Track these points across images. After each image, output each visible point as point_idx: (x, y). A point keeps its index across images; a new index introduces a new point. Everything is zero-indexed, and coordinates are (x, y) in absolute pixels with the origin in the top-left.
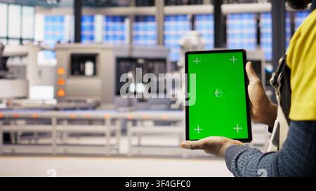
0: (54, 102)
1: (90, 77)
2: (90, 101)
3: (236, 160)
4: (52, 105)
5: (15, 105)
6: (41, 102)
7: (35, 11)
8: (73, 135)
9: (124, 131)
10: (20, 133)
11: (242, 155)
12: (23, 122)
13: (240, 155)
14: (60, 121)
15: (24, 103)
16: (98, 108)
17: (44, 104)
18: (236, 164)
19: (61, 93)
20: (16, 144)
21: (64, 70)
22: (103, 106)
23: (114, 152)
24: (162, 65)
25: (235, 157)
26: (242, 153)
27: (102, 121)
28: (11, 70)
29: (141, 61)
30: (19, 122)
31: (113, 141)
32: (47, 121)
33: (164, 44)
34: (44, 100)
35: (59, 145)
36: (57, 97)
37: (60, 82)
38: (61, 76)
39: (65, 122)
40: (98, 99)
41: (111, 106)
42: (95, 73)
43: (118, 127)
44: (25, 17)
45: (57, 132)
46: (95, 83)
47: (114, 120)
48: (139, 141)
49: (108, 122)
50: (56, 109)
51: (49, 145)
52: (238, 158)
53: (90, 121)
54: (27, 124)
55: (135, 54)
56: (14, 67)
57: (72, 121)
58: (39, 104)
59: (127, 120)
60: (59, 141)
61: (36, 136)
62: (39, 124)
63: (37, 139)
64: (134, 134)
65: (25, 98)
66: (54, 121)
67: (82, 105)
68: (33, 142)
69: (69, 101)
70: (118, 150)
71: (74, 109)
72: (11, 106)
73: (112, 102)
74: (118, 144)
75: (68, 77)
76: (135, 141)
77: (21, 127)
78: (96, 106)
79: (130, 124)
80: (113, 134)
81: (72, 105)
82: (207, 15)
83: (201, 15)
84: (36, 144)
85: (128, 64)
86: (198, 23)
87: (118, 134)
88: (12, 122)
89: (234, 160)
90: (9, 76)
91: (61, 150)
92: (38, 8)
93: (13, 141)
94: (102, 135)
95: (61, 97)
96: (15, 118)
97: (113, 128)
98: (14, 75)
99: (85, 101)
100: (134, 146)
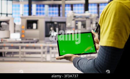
0: (20, 40)
1: (35, 29)
2: (35, 39)
3: (78, 63)
4: (19, 41)
5: (4, 41)
6: (15, 40)
7: (13, 2)
8: (28, 53)
9: (48, 52)
10: (6, 52)
11: (80, 61)
12: (8, 48)
13: (79, 61)
14: (22, 47)
15: (8, 40)
16: (38, 42)
17: (16, 40)
18: (78, 64)
19: (23, 36)
20: (5, 57)
21: (24, 27)
22: (40, 41)
23: (44, 60)
24: (64, 24)
25: (77, 62)
26: (80, 60)
27: (40, 48)
28: (3, 27)
29: (56, 23)
30: (6, 48)
31: (44, 56)
32: (17, 48)
33: (65, 16)
34: (16, 39)
35: (22, 57)
36: (21, 38)
37: (23, 31)
38: (23, 29)
39: (25, 48)
40: (38, 38)
41: (43, 41)
42: (37, 28)
43: (46, 50)
44: (8, 5)
45: (21, 52)
46: (37, 32)
47: (44, 47)
48: (55, 55)
49: (42, 48)
50: (21, 43)
51: (18, 57)
52: (78, 62)
53: (35, 48)
54: (9, 49)
55: (53, 20)
56: (4, 25)
57: (27, 48)
58: (14, 40)
59: (50, 47)
60: (22, 56)
61: (13, 54)
62: (14, 49)
63: (13, 55)
64: (53, 53)
65: (8, 38)
66: (20, 48)
67: (32, 41)
68: (12, 56)
69: (26, 39)
70: (46, 59)
71: (28, 43)
72: (3, 42)
73: (44, 40)
74: (46, 57)
75: (26, 30)
76: (53, 56)
77: (7, 50)
78: (37, 42)
79: (51, 49)
80: (44, 53)
81: (28, 41)
82: (82, 4)
83: (75, 4)
84: (13, 57)
85: (50, 24)
86: (74, 8)
87: (46, 53)
88: (3, 48)
89: (77, 63)
90: (2, 29)
91: (23, 59)
92: (13, 1)
93: (3, 56)
94: (40, 53)
95: (23, 37)
96: (4, 46)
97: (44, 50)
98: (4, 29)
99: (33, 39)
100: (53, 58)
